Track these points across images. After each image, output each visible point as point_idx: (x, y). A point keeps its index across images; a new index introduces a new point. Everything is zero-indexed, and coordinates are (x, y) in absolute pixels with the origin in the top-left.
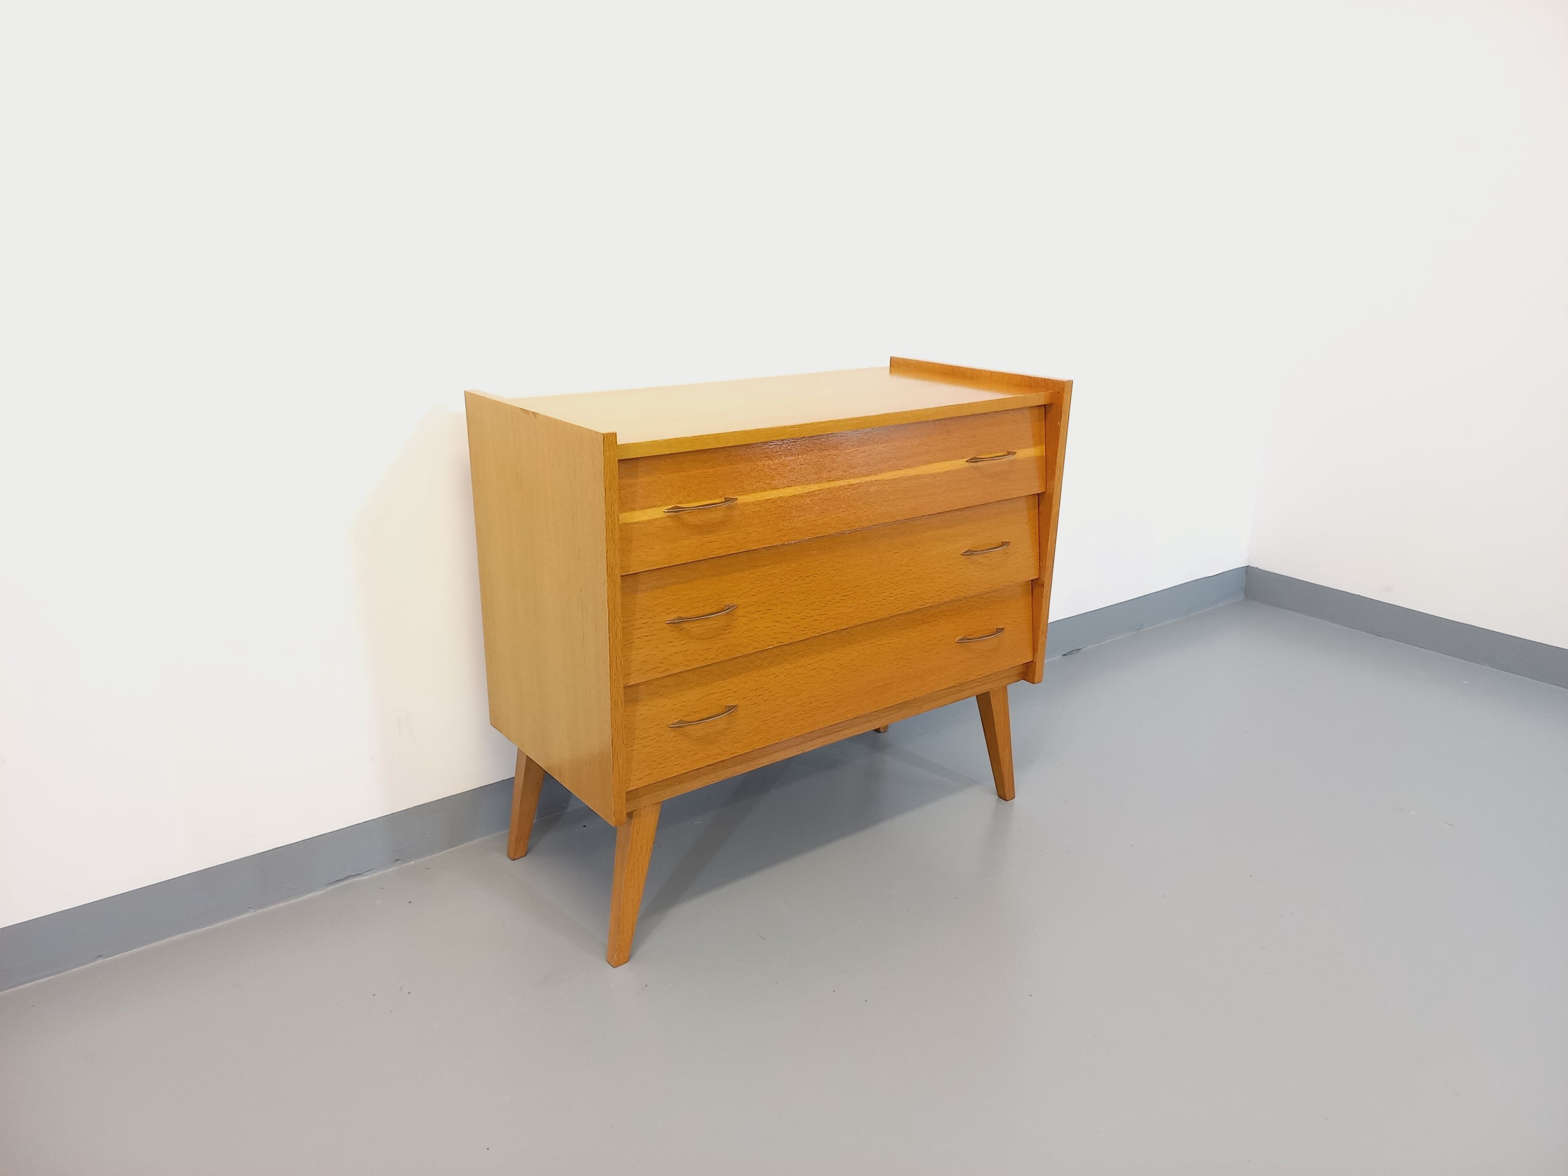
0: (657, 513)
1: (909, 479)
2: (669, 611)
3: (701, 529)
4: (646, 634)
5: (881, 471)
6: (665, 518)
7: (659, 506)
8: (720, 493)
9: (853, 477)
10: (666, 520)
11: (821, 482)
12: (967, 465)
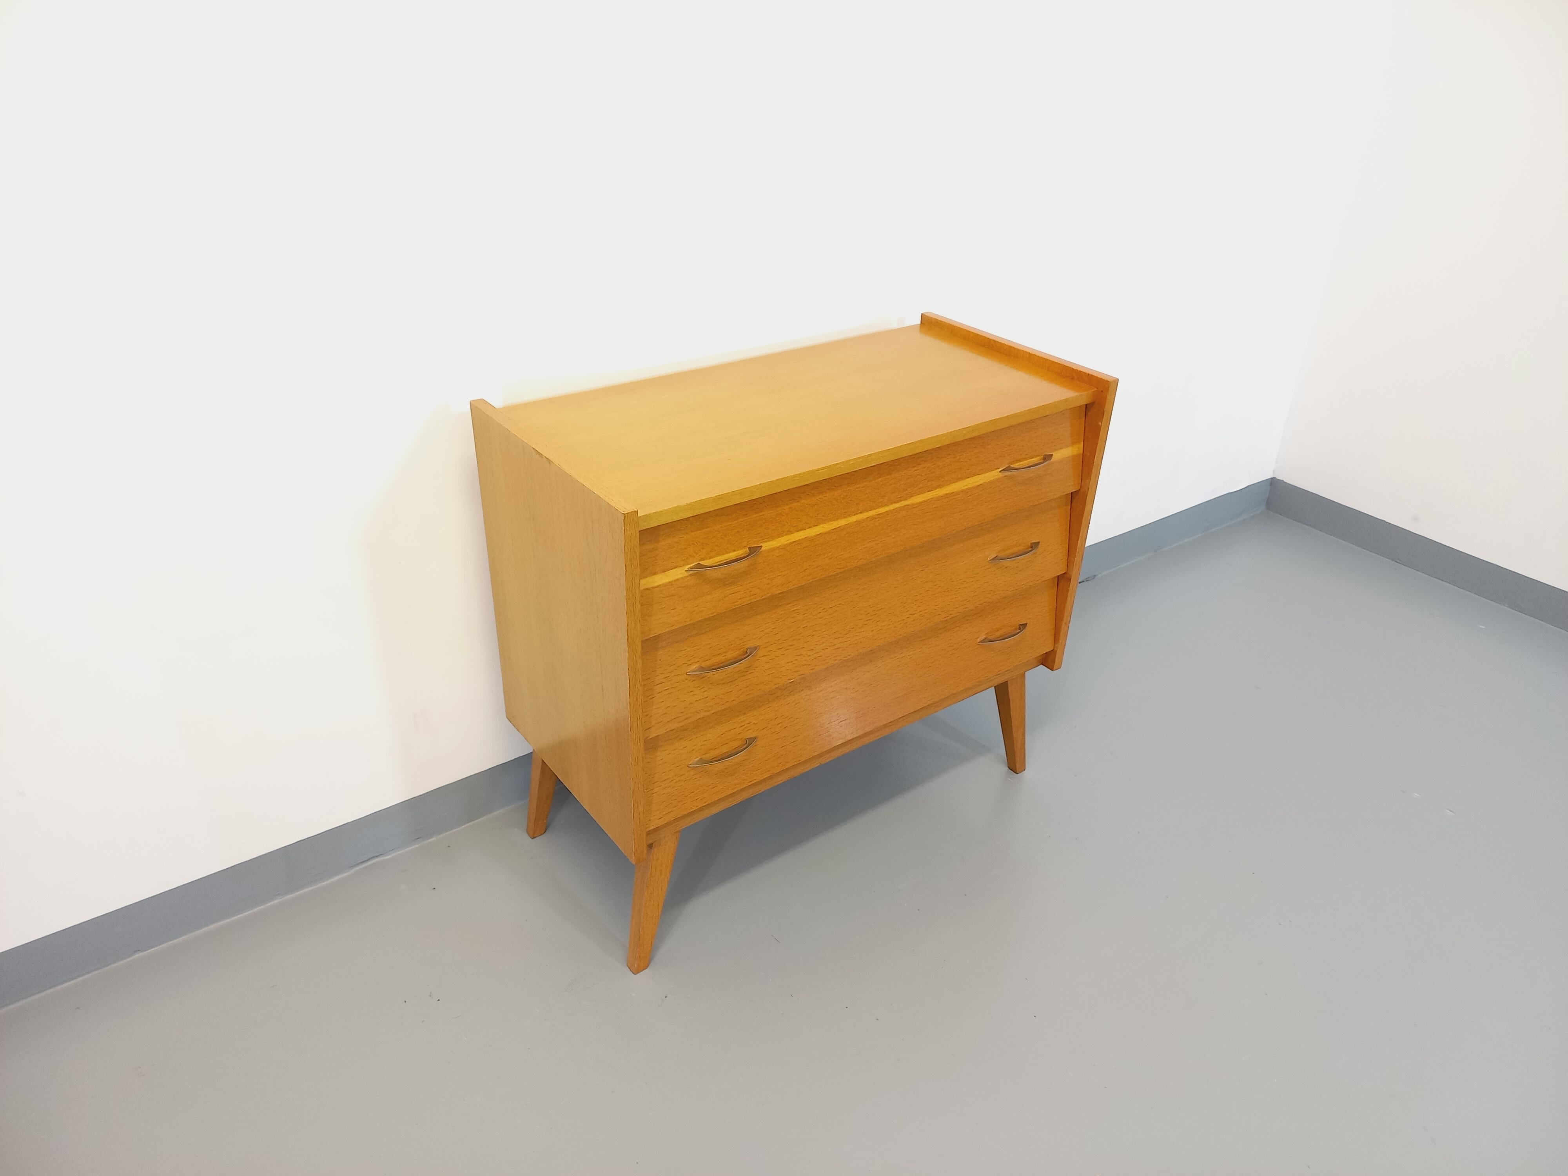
0: (679, 573)
1: (939, 499)
2: (690, 663)
3: (724, 582)
4: (667, 688)
5: (912, 495)
6: (688, 577)
7: (680, 567)
8: (745, 543)
9: (882, 506)
10: (688, 578)
11: (849, 516)
12: (999, 475)
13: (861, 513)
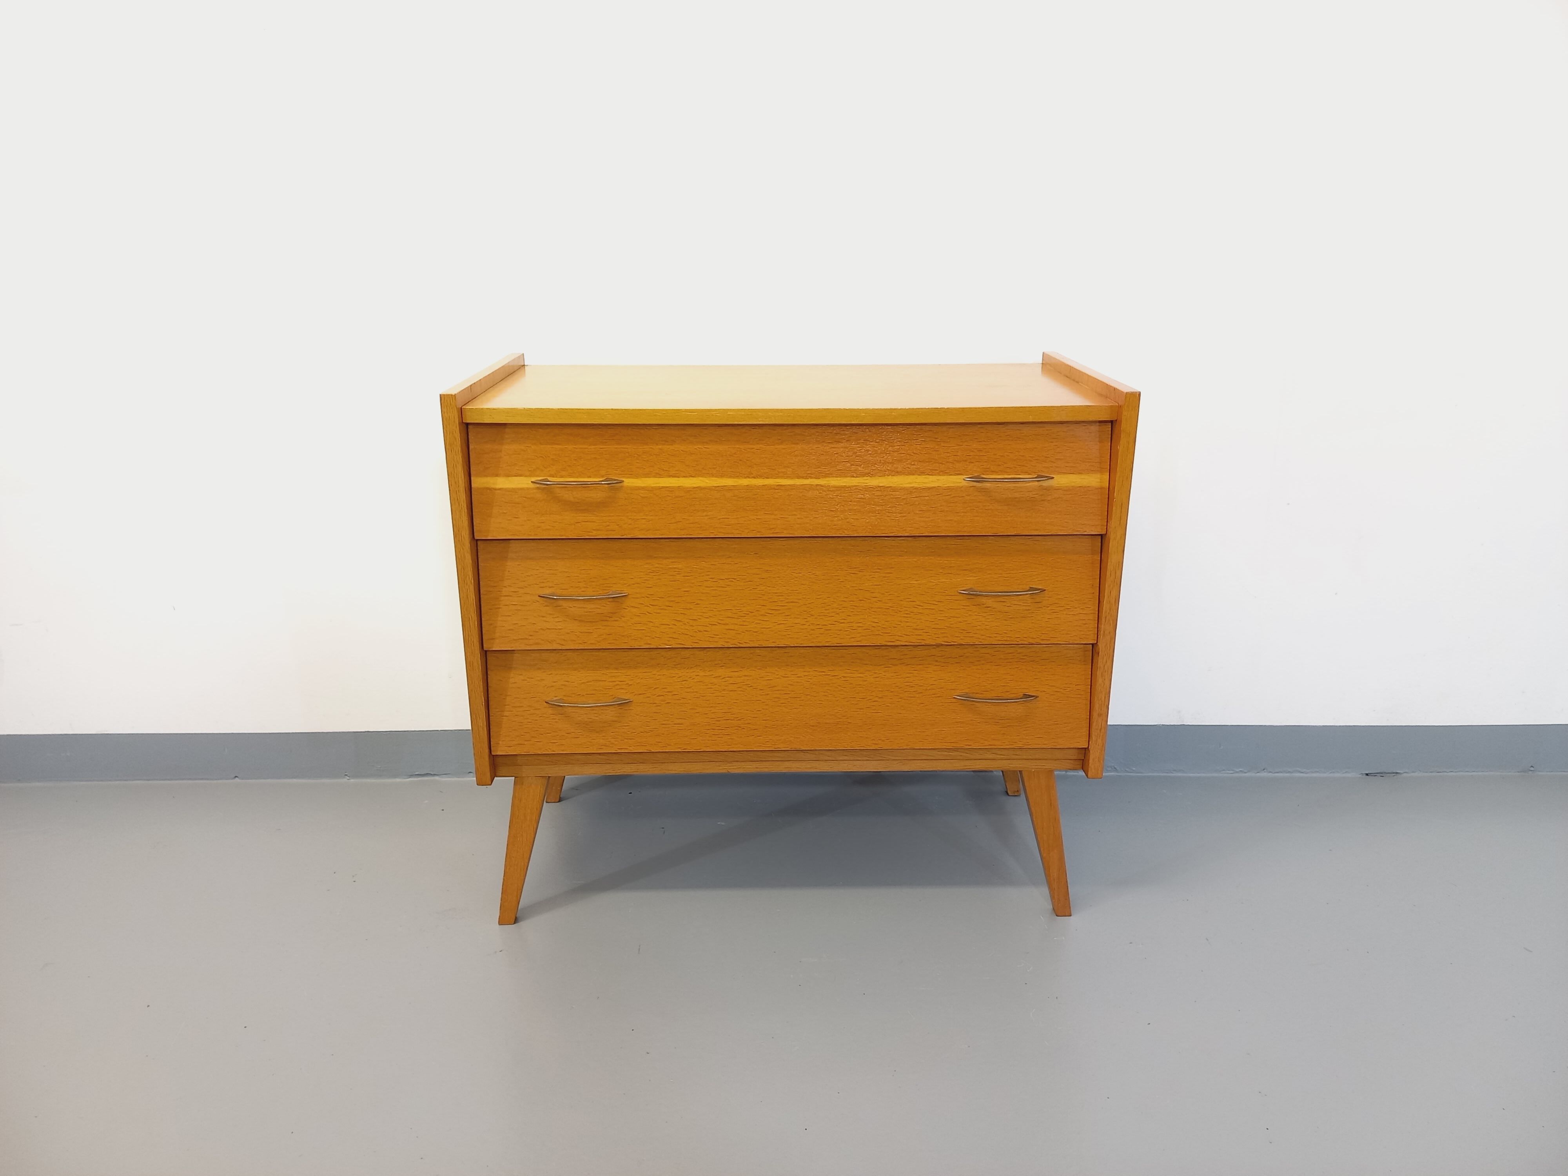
0: (524, 483)
1: (868, 489)
3: (576, 507)
4: (514, 603)
5: (827, 476)
6: (533, 489)
7: (526, 476)
8: (603, 472)
9: (782, 477)
10: (535, 491)
11: (737, 477)
12: (964, 483)
13: (754, 478)
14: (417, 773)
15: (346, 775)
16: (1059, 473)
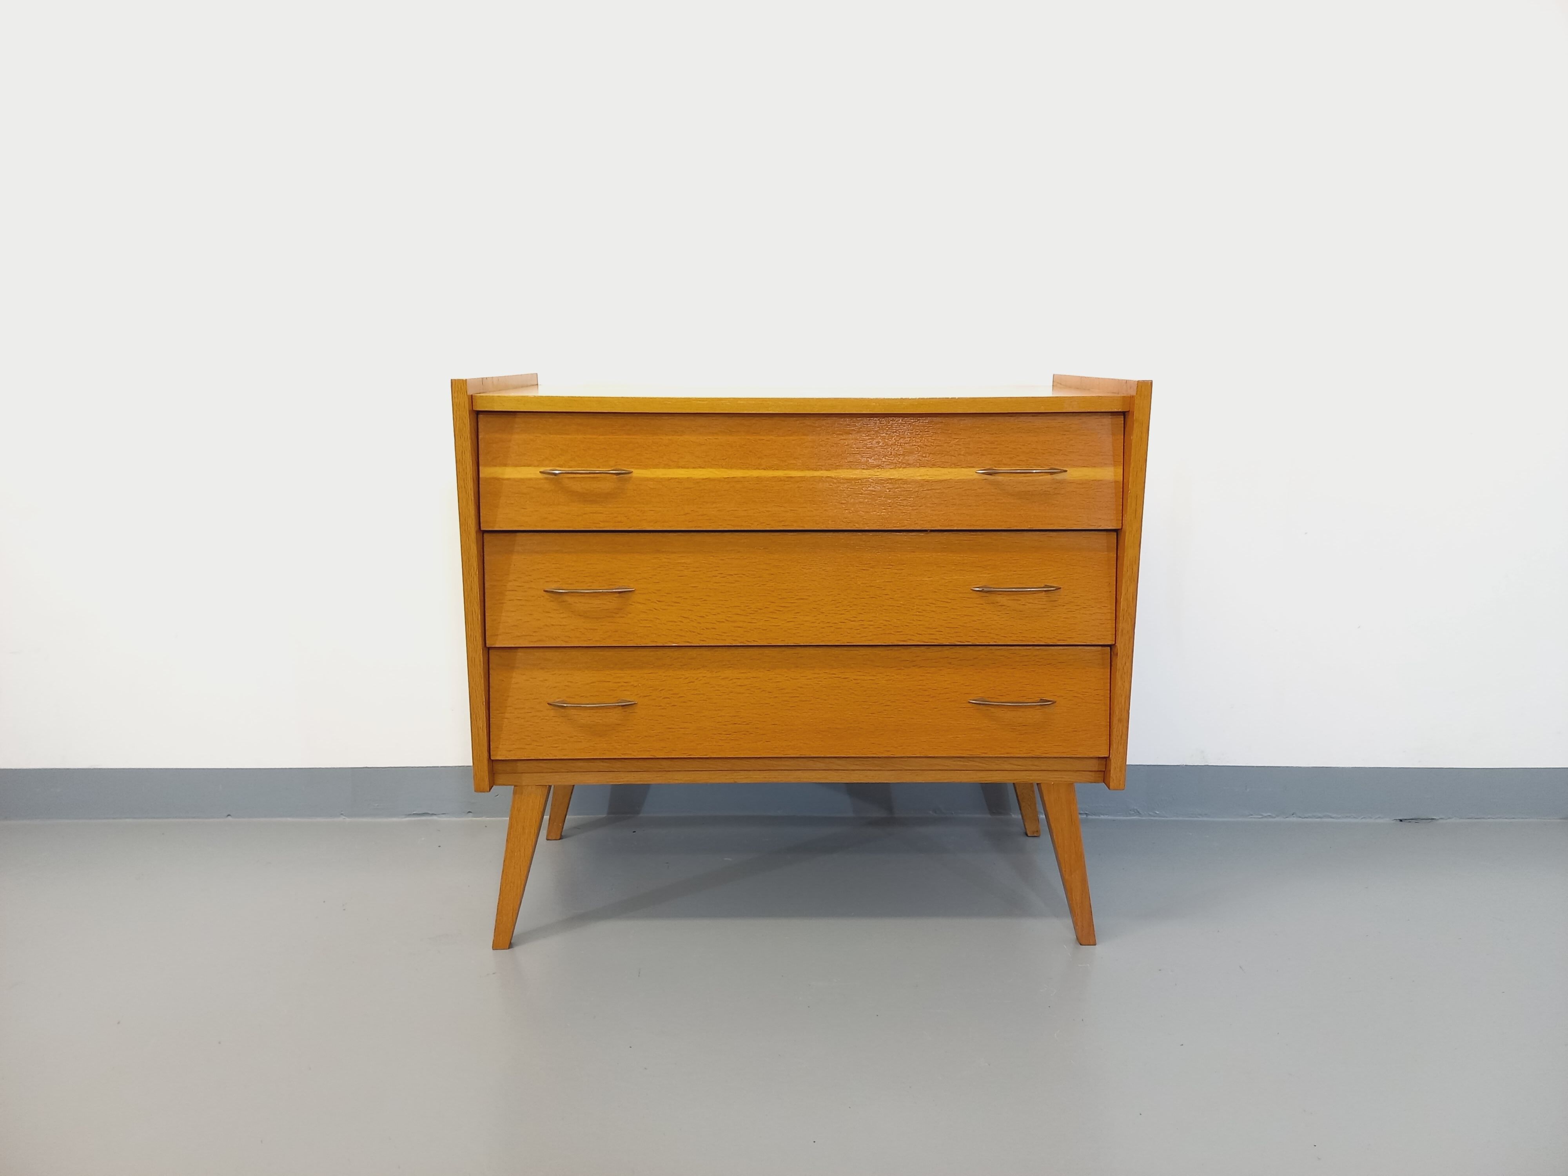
0: (532, 473)
1: (881, 481)
2: (548, 579)
3: (587, 498)
4: (519, 598)
5: (837, 467)
6: (541, 479)
7: (535, 466)
8: (611, 462)
9: (793, 469)
10: (542, 481)
11: (747, 468)
12: (976, 476)
13: (764, 469)
14: (415, 813)
15: (342, 814)
16: (1074, 466)
